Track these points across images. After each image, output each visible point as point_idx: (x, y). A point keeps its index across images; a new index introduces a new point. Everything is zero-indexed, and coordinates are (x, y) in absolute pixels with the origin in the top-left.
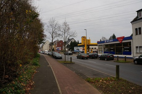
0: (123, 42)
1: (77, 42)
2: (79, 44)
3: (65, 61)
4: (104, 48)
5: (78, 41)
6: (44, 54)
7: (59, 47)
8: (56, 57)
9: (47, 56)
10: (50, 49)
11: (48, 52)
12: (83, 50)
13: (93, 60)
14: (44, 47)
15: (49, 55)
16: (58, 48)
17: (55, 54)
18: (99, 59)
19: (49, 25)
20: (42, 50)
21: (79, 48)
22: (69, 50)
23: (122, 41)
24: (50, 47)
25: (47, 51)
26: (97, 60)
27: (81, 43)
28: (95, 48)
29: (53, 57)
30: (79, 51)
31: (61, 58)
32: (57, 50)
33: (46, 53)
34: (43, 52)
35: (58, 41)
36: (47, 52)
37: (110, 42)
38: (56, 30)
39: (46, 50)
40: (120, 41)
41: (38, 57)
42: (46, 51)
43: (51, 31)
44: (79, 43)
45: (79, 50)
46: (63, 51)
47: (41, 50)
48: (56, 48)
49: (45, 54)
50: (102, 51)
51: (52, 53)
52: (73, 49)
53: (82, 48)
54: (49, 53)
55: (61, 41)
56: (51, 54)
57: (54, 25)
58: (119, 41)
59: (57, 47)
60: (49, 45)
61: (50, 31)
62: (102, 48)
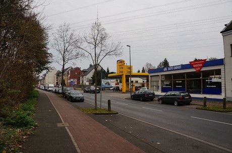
0: (204, 69)
1: (106, 70)
2: (109, 74)
3: (96, 109)
4: (162, 81)
5: (108, 69)
6: (46, 90)
7: (73, 78)
8: (71, 97)
9: (54, 95)
10: (57, 83)
11: (55, 87)
12: (116, 85)
13: (147, 103)
14: (46, 78)
15: (55, 92)
16: (72, 80)
17: (69, 92)
18: (161, 102)
19: (57, 36)
20: (43, 85)
21: (109, 81)
22: (92, 84)
23: (201, 67)
24: (57, 78)
25: (53, 85)
26: (154, 105)
27: (112, 73)
28: (137, 82)
29: (66, 98)
30: (109, 86)
31: (81, 100)
32: (71, 85)
33: (50, 89)
34: (45, 87)
35: (72, 68)
36: (52, 87)
37: (169, 71)
38: (70, 47)
39: (50, 83)
40: (197, 67)
41: (34, 97)
42: (50, 85)
43: (62, 48)
44: (110, 72)
45: (109, 84)
46: (80, 86)
47: (41, 84)
48: (69, 81)
49: (49, 91)
50: (158, 87)
51: (62, 89)
52: (99, 83)
53: (115, 80)
54: (57, 89)
55: (78, 69)
56: (60, 91)
57: (68, 36)
58: (195, 68)
59: (70, 78)
60: (56, 76)
61: (60, 47)
62: (158, 81)
